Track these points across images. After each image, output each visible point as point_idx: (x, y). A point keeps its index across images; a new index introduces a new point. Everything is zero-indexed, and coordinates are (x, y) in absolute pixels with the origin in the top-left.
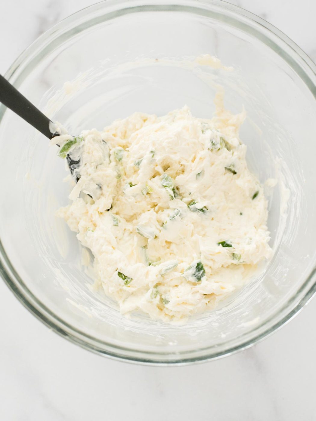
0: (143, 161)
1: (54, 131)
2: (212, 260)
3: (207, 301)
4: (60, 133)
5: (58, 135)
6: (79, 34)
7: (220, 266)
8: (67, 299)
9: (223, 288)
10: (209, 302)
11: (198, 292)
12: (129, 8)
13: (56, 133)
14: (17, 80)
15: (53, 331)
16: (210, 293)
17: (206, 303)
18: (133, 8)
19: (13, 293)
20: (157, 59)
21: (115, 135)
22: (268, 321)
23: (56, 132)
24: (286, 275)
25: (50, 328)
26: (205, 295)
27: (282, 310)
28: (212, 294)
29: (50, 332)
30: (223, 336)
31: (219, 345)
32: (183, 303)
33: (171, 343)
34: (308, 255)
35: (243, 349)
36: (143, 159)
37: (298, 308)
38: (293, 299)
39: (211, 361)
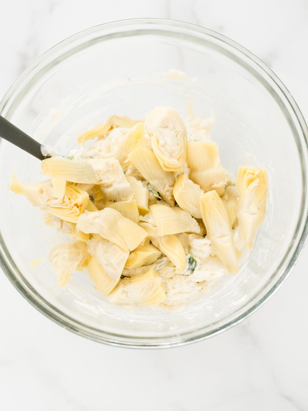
0: (127, 170)
1: (45, 154)
2: (200, 251)
3: (199, 288)
4: (51, 155)
5: (50, 157)
6: (57, 66)
7: (208, 256)
8: (76, 301)
9: (212, 275)
10: (202, 289)
11: (191, 281)
12: (99, 37)
13: (48, 156)
14: (7, 114)
15: (66, 329)
16: (202, 281)
17: (200, 290)
18: (102, 37)
19: (27, 300)
20: (129, 79)
21: (100, 151)
22: (255, 297)
23: (48, 154)
24: (266, 256)
25: (63, 327)
26: (198, 283)
27: (265, 286)
28: (204, 281)
29: (63, 330)
30: (217, 316)
31: (214, 324)
32: (179, 293)
33: (171, 328)
34: (283, 236)
35: (235, 324)
36: (127, 169)
37: (279, 282)
38: (274, 275)
39: (208, 338)
